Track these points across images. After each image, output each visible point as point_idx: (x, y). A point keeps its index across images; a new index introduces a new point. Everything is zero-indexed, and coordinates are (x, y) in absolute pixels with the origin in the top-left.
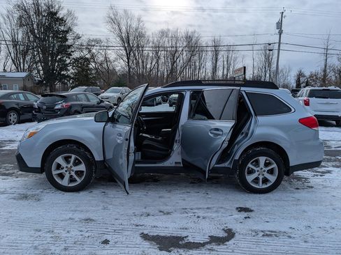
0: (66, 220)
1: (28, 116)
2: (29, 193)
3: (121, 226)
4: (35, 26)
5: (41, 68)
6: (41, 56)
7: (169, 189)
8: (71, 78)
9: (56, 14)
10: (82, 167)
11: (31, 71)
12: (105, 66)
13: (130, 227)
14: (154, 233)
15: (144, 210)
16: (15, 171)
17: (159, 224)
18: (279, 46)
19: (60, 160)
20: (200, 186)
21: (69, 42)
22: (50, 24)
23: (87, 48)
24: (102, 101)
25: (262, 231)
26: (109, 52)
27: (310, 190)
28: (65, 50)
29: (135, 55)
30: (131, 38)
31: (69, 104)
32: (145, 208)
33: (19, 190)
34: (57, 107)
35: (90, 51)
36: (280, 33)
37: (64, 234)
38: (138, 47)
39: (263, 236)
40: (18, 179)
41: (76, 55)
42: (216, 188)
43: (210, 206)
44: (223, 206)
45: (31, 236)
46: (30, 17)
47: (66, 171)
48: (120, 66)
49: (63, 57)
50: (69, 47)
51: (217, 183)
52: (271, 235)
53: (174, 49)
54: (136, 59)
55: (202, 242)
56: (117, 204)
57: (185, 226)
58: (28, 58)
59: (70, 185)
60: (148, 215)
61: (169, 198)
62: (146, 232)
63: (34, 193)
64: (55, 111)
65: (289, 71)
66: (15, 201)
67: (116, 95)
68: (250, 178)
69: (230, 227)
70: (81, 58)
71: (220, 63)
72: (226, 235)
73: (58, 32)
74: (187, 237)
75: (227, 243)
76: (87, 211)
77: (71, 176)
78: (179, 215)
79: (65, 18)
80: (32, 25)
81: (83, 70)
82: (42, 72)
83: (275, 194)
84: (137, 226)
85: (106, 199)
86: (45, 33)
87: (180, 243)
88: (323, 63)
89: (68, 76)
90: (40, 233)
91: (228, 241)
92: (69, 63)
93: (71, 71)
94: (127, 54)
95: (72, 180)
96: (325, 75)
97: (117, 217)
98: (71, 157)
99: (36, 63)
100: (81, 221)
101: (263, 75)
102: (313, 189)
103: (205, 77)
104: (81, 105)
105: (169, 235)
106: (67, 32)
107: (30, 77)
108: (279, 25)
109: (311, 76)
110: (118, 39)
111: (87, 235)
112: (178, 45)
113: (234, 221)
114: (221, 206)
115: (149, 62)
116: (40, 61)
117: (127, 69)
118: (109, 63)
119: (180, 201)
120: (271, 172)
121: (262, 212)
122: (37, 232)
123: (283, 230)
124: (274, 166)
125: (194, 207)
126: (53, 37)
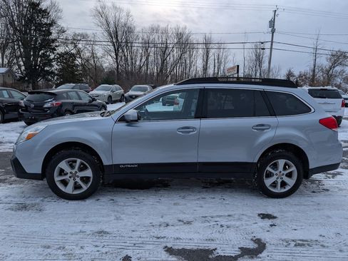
0: (77, 234)
1: (14, 114)
2: (28, 202)
3: (140, 239)
4: (15, 17)
5: (22, 63)
6: (22, 50)
7: (182, 194)
8: (55, 75)
9: (38, 4)
10: (88, 173)
11: (11, 67)
12: (92, 62)
13: (151, 240)
14: (179, 246)
15: (161, 220)
16: (8, 177)
17: (182, 235)
18: (272, 45)
19: (63, 165)
20: (214, 191)
21: (54, 36)
22: (32, 16)
23: (72, 43)
24: (94, 100)
25: (293, 241)
26: (96, 47)
27: (326, 193)
28: (48, 44)
29: (123, 51)
30: (120, 33)
31: (60, 102)
32: (162, 217)
33: (16, 199)
34: (46, 106)
35: (75, 46)
36: (273, 32)
37: (77, 251)
38: (127, 42)
39: (295, 245)
40: (12, 186)
41: (61, 50)
42: (231, 192)
43: (230, 213)
44: (244, 213)
45: (40, 255)
46: (9, 8)
47: (70, 177)
48: (108, 62)
49: (46, 52)
50: (53, 41)
51: (231, 187)
52: (304, 245)
53: (164, 46)
54: (124, 55)
55: (233, 255)
56: (129, 213)
57: (210, 237)
58: (8, 52)
59: (74, 193)
60: (168, 225)
61: (185, 204)
62: (169, 246)
63: (33, 202)
64: (44, 110)
65: (279, 71)
66: (13, 212)
67: (107, 93)
68: (268, 182)
69: (258, 236)
70: (66, 53)
71: (211, 62)
72: (256, 246)
73: (41, 25)
74: (216, 249)
75: (260, 255)
76: (99, 222)
77: (76, 183)
78: (200, 224)
79: (48, 10)
80: (12, 16)
81: (69, 66)
82: (23, 68)
83: (293, 199)
84: (158, 238)
85: (116, 208)
86: (26, 25)
87: (210, 256)
88: (312, 63)
89: (52, 73)
90: (49, 250)
91: (261, 253)
92: (54, 59)
93: (56, 67)
94: (115, 50)
95: (77, 187)
96: (314, 75)
97: (133, 228)
98: (75, 162)
99: (17, 58)
100: (93, 234)
101: (254, 73)
102: (330, 192)
103: (195, 75)
104: (72, 103)
105: (196, 248)
106: (51, 25)
107: (10, 72)
108: (272, 23)
109: (300, 76)
110: (106, 34)
111: (104, 250)
112: (168, 42)
113: (260, 229)
114: (241, 213)
115: (138, 59)
116: (21, 56)
117: (115, 65)
118: (96, 60)
119: (197, 209)
120: (290, 175)
121: (286, 219)
122: (46, 250)
123: (314, 239)
124: (293, 169)
125: (215, 215)
126: (35, 30)
